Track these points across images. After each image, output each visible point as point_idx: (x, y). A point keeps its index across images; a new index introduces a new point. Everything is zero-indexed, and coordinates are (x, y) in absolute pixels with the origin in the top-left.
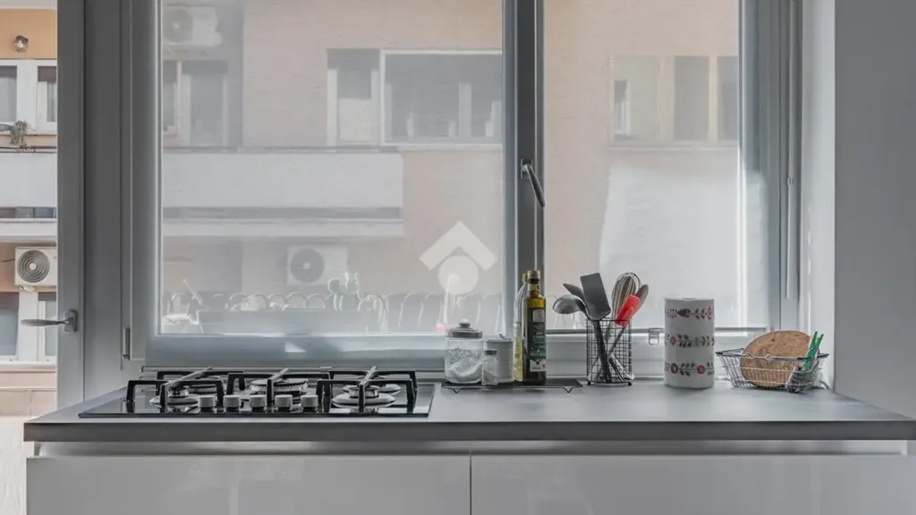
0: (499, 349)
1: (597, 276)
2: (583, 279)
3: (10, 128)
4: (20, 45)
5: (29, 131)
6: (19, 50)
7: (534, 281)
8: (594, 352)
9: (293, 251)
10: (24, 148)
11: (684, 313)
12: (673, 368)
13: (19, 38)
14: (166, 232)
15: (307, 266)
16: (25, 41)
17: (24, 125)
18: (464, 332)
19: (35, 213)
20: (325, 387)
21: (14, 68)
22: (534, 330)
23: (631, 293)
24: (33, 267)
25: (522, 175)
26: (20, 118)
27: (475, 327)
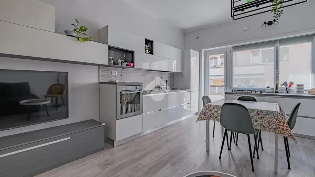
0: (273, 89)
1: (286, 82)
2: (284, 82)
7: (277, 82)
8: (286, 90)
9: (245, 80)
11: (299, 86)
12: (297, 92)
14: (234, 77)
15: (247, 82)
18: (268, 87)
19: (222, 75)
20: (252, 91)
22: (277, 88)
23: (291, 84)
25: (276, 71)
27: (269, 87)
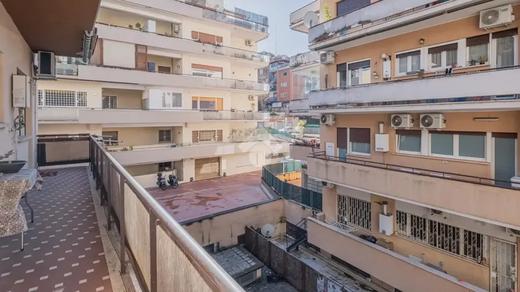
3: (418, 72)
4: (422, 42)
5: (425, 72)
6: (421, 44)
10: (423, 78)
13: (421, 39)
16: (423, 40)
17: (423, 70)
21: (420, 51)
24: (427, 121)
26: (421, 68)
